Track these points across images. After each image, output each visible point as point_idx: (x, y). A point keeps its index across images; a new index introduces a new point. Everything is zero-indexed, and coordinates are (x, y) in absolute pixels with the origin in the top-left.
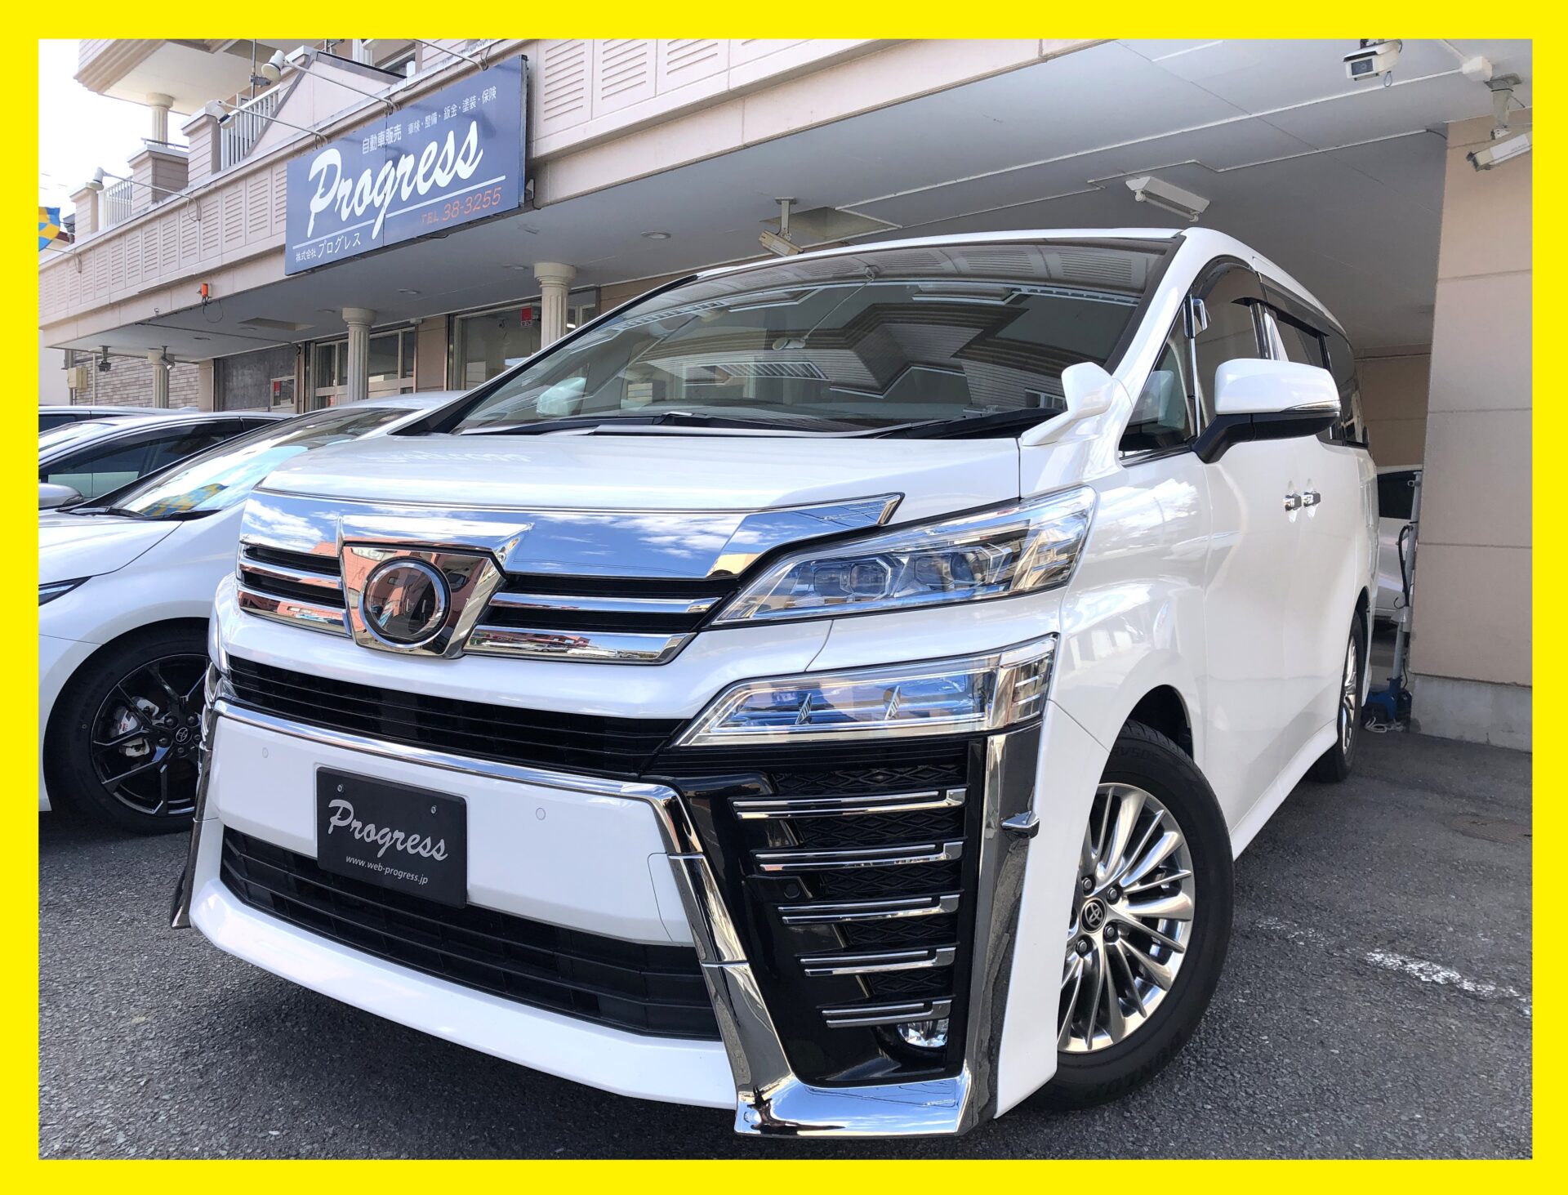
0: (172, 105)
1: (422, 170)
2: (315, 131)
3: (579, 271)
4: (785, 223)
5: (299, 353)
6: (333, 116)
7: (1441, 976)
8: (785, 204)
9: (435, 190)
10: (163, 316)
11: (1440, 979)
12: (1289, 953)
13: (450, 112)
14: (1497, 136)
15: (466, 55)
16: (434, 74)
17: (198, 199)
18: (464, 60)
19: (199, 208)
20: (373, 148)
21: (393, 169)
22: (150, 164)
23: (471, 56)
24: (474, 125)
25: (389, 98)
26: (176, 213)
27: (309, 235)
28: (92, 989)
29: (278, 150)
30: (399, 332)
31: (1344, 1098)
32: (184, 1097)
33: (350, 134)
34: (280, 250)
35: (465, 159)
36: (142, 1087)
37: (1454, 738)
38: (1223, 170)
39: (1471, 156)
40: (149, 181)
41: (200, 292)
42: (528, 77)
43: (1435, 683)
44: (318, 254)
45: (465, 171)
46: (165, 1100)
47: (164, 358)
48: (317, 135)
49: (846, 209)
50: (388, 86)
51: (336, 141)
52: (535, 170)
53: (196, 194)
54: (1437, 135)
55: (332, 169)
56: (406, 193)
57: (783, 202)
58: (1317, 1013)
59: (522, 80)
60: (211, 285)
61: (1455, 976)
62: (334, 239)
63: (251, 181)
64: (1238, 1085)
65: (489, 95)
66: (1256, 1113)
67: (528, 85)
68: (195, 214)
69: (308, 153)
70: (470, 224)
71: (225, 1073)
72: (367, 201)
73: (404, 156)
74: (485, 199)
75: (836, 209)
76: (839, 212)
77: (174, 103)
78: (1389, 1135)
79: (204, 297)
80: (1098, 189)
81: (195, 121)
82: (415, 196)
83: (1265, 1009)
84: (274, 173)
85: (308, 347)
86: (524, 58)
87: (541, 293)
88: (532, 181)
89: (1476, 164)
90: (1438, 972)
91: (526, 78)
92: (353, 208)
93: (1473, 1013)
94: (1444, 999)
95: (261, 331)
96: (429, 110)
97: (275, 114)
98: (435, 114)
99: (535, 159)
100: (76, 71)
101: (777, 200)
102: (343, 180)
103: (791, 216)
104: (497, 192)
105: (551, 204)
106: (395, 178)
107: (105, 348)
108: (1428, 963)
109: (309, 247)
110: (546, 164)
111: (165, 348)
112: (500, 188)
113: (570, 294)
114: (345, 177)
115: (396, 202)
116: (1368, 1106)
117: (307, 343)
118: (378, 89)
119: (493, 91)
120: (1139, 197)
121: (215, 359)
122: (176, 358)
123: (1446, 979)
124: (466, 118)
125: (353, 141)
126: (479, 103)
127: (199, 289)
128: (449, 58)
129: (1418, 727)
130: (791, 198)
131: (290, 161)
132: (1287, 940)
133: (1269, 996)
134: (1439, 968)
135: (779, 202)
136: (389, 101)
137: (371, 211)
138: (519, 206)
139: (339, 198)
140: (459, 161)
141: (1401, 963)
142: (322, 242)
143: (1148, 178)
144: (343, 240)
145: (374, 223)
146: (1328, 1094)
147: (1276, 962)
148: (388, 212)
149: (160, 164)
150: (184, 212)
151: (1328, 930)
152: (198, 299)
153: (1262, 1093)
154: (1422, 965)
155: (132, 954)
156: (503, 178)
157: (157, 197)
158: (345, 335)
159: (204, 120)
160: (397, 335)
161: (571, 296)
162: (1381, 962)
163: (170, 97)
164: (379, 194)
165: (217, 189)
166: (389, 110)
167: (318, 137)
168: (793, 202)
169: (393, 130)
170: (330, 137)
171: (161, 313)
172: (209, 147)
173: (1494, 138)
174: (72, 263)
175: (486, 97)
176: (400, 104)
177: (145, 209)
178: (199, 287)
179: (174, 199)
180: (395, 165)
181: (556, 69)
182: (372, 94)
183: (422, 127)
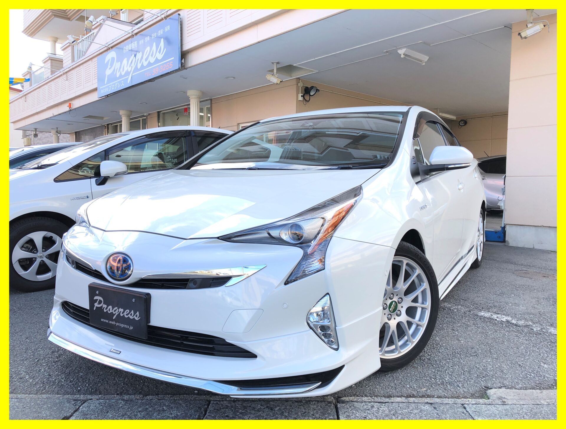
0: (57, 41)
1: (145, 57)
2: (107, 46)
3: (203, 93)
4: (275, 71)
5: (105, 128)
6: (113, 40)
7: (505, 319)
8: (275, 64)
9: (150, 64)
10: (55, 116)
11: (504, 320)
12: (450, 313)
13: (154, 35)
14: (528, 26)
15: (159, 15)
16: (148, 23)
17: (66, 72)
18: (158, 16)
19: (67, 76)
20: (127, 51)
21: (134, 57)
22: (50, 61)
23: (161, 15)
24: (162, 40)
25: (132, 32)
26: (59, 78)
27: (105, 83)
28: (21, 334)
29: (94, 53)
30: (141, 119)
31: (463, 355)
32: (51, 364)
33: (119, 46)
34: (96, 89)
35: (160, 52)
36: (36, 362)
37: (522, 247)
38: (432, 45)
39: (519, 34)
40: (50, 67)
41: (68, 106)
42: (181, 22)
43: (514, 227)
44: (109, 90)
45: (160, 56)
46: (43, 365)
47: (57, 132)
48: (107, 47)
49: (297, 65)
50: (132, 28)
51: (114, 48)
52: (184, 55)
53: (66, 71)
54: (508, 27)
55: (113, 59)
56: (139, 66)
57: (274, 63)
58: (457, 330)
59: (179, 23)
60: (72, 103)
61: (509, 319)
62: (114, 84)
63: (85, 65)
64: (426, 352)
65: (168, 28)
66: (431, 360)
67: (181, 25)
68: (65, 78)
69: (104, 53)
70: (162, 76)
71: (66, 357)
72: (125, 69)
73: (138, 52)
74: (167, 67)
75: (294, 65)
76: (294, 66)
77: (58, 40)
78: (478, 366)
79: (70, 108)
80: (388, 54)
81: (65, 45)
82: (143, 67)
83: (439, 330)
84: (93, 62)
85: (108, 126)
86: (179, 14)
87: (190, 102)
88: (184, 59)
89: (521, 37)
90: (504, 318)
91: (180, 22)
92: (121, 72)
93: (514, 330)
94: (505, 326)
95: (92, 120)
96: (147, 36)
97: (93, 40)
98: (149, 37)
99: (185, 51)
100: (23, 30)
101: (272, 63)
102: (117, 62)
103: (278, 69)
104: (171, 63)
105: (191, 67)
106: (135, 61)
107: (36, 129)
108: (500, 315)
109: (106, 87)
110: (188, 53)
111: (57, 128)
112: (172, 62)
113: (200, 102)
114: (117, 61)
115: (136, 69)
116: (471, 358)
117: (108, 125)
118: (128, 29)
119: (169, 27)
120: (402, 56)
121: (75, 132)
122: (61, 132)
123: (507, 320)
124: (159, 38)
125: (120, 49)
126: (164, 32)
127: (68, 105)
128: (153, 16)
129: (508, 243)
130: (277, 62)
131: (98, 57)
132: (451, 310)
133: (441, 326)
134: (504, 316)
135: (273, 63)
136: (132, 33)
137: (128, 73)
138: (179, 68)
139: (116, 69)
140: (158, 53)
141: (490, 315)
142: (110, 85)
143: (406, 49)
144: (118, 84)
145: (128, 78)
146: (457, 354)
147: (446, 316)
148: (133, 73)
149: (53, 61)
150: (61, 78)
151: (466, 306)
152: (67, 109)
153: (433, 354)
154: (498, 316)
155: (36, 324)
156: (173, 58)
157: (52, 72)
158: (120, 121)
159: (68, 44)
160: (140, 120)
161: (201, 103)
162: (483, 315)
163: (56, 38)
164: (130, 67)
165: (73, 69)
166: (133, 36)
167: (108, 48)
168: (278, 63)
169: (134, 44)
170: (112, 47)
171: (55, 115)
172: (70, 54)
173: (527, 27)
174: (23, 98)
175: (166, 30)
176: (136, 34)
177: (48, 78)
178: (67, 104)
179: (58, 73)
180: (135, 56)
181: (191, 18)
182: (127, 31)
183: (144, 42)
